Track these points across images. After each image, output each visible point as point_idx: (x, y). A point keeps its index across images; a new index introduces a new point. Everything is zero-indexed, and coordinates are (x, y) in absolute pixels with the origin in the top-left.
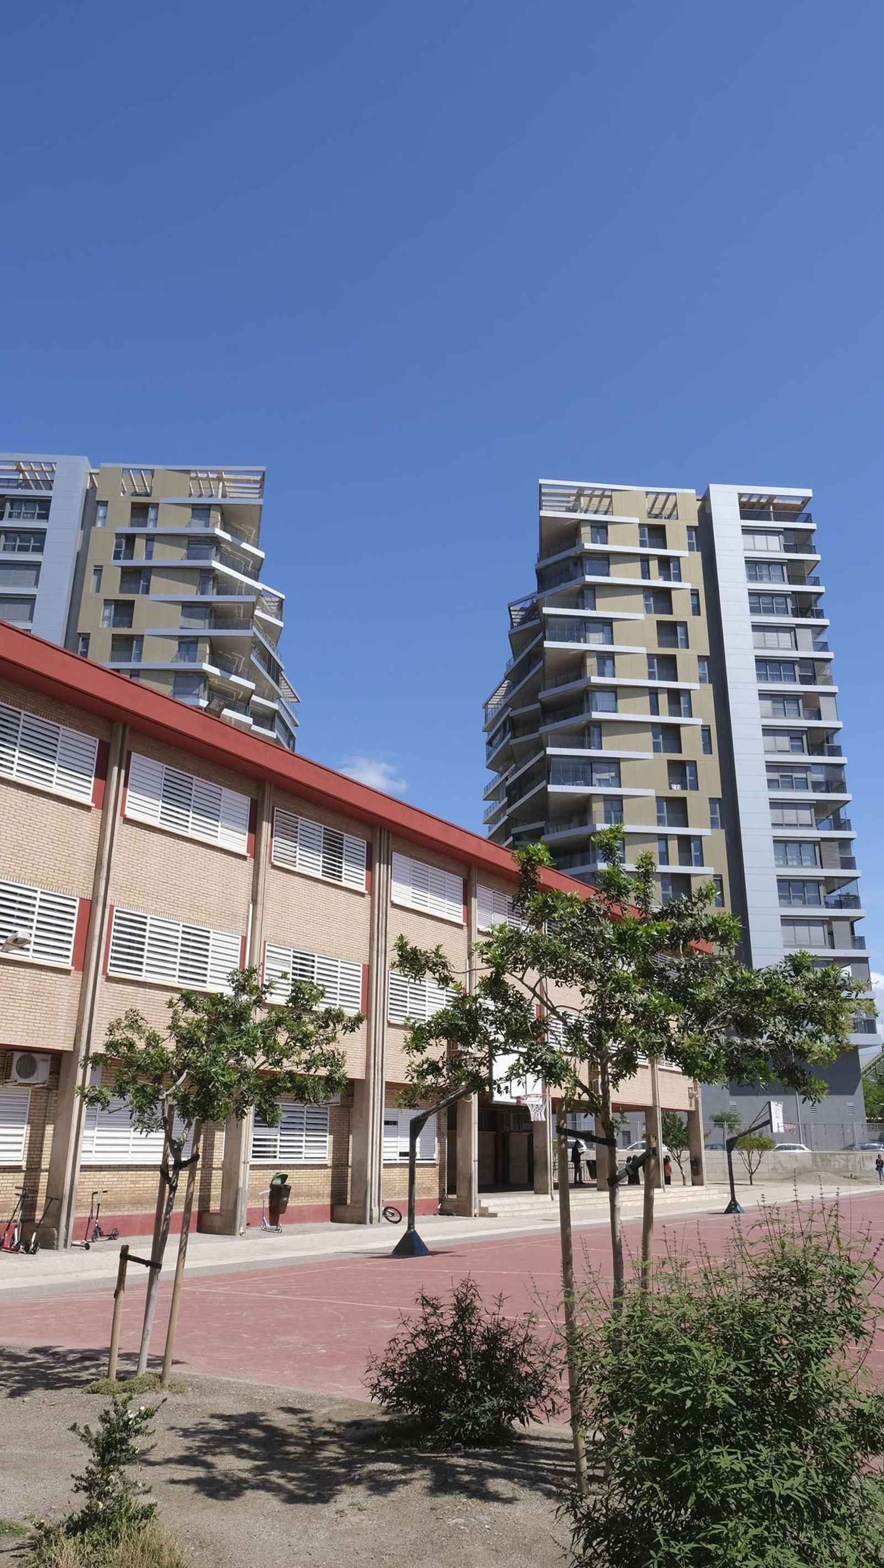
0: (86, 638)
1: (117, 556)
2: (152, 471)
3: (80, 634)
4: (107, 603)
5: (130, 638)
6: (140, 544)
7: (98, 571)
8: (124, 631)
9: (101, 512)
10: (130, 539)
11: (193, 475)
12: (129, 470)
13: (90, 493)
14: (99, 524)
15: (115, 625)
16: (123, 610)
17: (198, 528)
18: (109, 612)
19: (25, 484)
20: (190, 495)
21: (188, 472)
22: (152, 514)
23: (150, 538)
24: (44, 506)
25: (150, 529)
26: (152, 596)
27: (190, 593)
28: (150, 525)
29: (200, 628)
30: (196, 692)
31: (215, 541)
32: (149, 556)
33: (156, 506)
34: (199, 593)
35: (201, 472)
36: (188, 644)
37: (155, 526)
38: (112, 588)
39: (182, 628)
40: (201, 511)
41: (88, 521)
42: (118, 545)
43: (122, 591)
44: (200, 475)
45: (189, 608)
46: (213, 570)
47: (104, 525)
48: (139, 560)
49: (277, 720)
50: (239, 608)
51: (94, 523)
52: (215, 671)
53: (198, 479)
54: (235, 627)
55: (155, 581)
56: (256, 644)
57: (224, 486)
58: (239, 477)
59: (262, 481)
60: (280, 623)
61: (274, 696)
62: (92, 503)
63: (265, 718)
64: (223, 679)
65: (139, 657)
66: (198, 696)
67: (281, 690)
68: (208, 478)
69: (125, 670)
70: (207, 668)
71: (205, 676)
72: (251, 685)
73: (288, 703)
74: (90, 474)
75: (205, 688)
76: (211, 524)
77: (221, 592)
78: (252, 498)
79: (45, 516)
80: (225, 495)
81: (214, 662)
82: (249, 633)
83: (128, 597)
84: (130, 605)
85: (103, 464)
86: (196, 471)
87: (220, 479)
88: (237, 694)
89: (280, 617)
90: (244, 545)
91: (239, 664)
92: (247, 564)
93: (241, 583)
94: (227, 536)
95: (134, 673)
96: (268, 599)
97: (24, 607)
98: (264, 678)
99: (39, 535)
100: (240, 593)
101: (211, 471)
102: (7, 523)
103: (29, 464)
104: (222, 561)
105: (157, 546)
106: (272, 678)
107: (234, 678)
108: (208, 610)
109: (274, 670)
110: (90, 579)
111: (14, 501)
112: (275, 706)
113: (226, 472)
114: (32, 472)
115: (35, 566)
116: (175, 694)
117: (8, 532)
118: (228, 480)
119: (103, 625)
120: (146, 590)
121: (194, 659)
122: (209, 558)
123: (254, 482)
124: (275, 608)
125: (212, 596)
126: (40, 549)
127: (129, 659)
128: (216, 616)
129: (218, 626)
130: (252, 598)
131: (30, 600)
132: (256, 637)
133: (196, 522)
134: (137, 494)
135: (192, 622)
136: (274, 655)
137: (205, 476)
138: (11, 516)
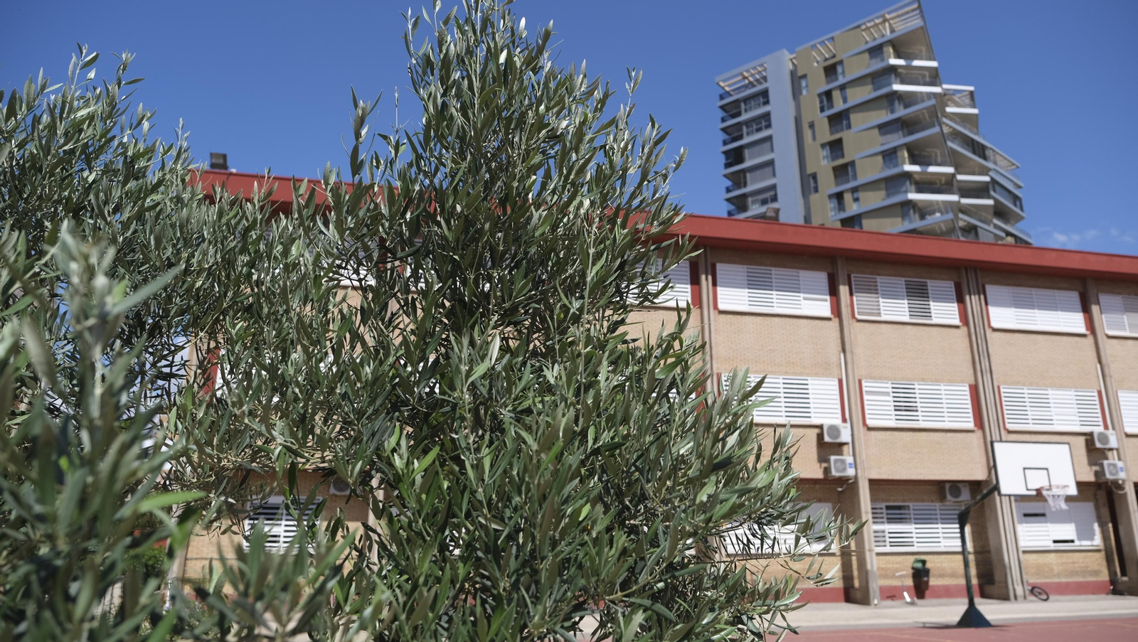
0: (814, 176)
1: (822, 110)
2: (832, 38)
3: (810, 175)
4: (823, 146)
5: (845, 166)
6: (836, 95)
7: (812, 126)
8: (840, 162)
9: (804, 83)
10: (828, 94)
11: (863, 27)
12: (815, 45)
13: (793, 74)
14: (804, 92)
15: (833, 159)
16: (836, 147)
17: (876, 65)
18: (826, 152)
19: (751, 85)
20: (867, 42)
21: (859, 26)
22: (839, 69)
23: (842, 88)
24: (765, 94)
25: (841, 80)
26: (855, 128)
27: (883, 116)
28: (841, 78)
29: (897, 139)
30: (904, 189)
31: (893, 69)
32: (845, 100)
33: (841, 62)
34: (889, 114)
35: (869, 21)
36: (889, 155)
37: (844, 76)
38: (825, 135)
39: (882, 145)
40: (876, 51)
41: (796, 93)
42: (821, 102)
43: (832, 133)
44: (869, 25)
45: (884, 128)
46: (896, 92)
47: (808, 91)
48: (839, 106)
49: (997, 188)
50: (923, 113)
51: (801, 93)
52: (916, 168)
53: (868, 28)
54: (923, 129)
55: (854, 117)
56: (956, 135)
57: (890, 25)
58: (900, 12)
59: (920, 6)
60: (975, 111)
61: (984, 171)
62: (797, 79)
63: (981, 190)
64: (924, 173)
65: (855, 177)
66: (906, 192)
67: (995, 163)
68: (876, 25)
69: (847, 191)
70: (909, 168)
71: (908, 175)
72: (950, 170)
73: (1007, 171)
74: (791, 60)
75: (911, 183)
76: (886, 58)
77: (906, 107)
78: (916, 22)
79: (767, 102)
80: (892, 31)
81: (913, 162)
82: (937, 129)
83: (837, 136)
84: (840, 141)
85: (798, 49)
86: (865, 24)
87: (885, 20)
88: (940, 180)
89: (974, 106)
90: (916, 63)
91: (936, 156)
92: (924, 76)
93: (921, 93)
94: (901, 62)
95: (854, 190)
96: (958, 95)
97: (768, 170)
98: (971, 159)
99: (767, 116)
100: (923, 101)
101: (877, 18)
102: (744, 117)
103: (750, 71)
104: (903, 82)
105: (849, 91)
106: (980, 156)
107: (932, 169)
108: (900, 124)
109: (980, 150)
110: (808, 134)
111: (746, 100)
112: (987, 179)
113: (889, 13)
114: (752, 75)
115: (769, 138)
116: (888, 195)
117: (748, 123)
118: (892, 19)
119: (824, 163)
120: (849, 127)
121: (896, 165)
122: (890, 84)
123: (913, 10)
124: (967, 101)
125: (901, 112)
126: (769, 126)
127: (848, 181)
128: (907, 125)
129: (911, 133)
130: (933, 102)
131: (771, 163)
132: (954, 129)
133: (874, 61)
134: (826, 60)
135: (889, 137)
136: (976, 138)
137: (872, 24)
138: (746, 111)
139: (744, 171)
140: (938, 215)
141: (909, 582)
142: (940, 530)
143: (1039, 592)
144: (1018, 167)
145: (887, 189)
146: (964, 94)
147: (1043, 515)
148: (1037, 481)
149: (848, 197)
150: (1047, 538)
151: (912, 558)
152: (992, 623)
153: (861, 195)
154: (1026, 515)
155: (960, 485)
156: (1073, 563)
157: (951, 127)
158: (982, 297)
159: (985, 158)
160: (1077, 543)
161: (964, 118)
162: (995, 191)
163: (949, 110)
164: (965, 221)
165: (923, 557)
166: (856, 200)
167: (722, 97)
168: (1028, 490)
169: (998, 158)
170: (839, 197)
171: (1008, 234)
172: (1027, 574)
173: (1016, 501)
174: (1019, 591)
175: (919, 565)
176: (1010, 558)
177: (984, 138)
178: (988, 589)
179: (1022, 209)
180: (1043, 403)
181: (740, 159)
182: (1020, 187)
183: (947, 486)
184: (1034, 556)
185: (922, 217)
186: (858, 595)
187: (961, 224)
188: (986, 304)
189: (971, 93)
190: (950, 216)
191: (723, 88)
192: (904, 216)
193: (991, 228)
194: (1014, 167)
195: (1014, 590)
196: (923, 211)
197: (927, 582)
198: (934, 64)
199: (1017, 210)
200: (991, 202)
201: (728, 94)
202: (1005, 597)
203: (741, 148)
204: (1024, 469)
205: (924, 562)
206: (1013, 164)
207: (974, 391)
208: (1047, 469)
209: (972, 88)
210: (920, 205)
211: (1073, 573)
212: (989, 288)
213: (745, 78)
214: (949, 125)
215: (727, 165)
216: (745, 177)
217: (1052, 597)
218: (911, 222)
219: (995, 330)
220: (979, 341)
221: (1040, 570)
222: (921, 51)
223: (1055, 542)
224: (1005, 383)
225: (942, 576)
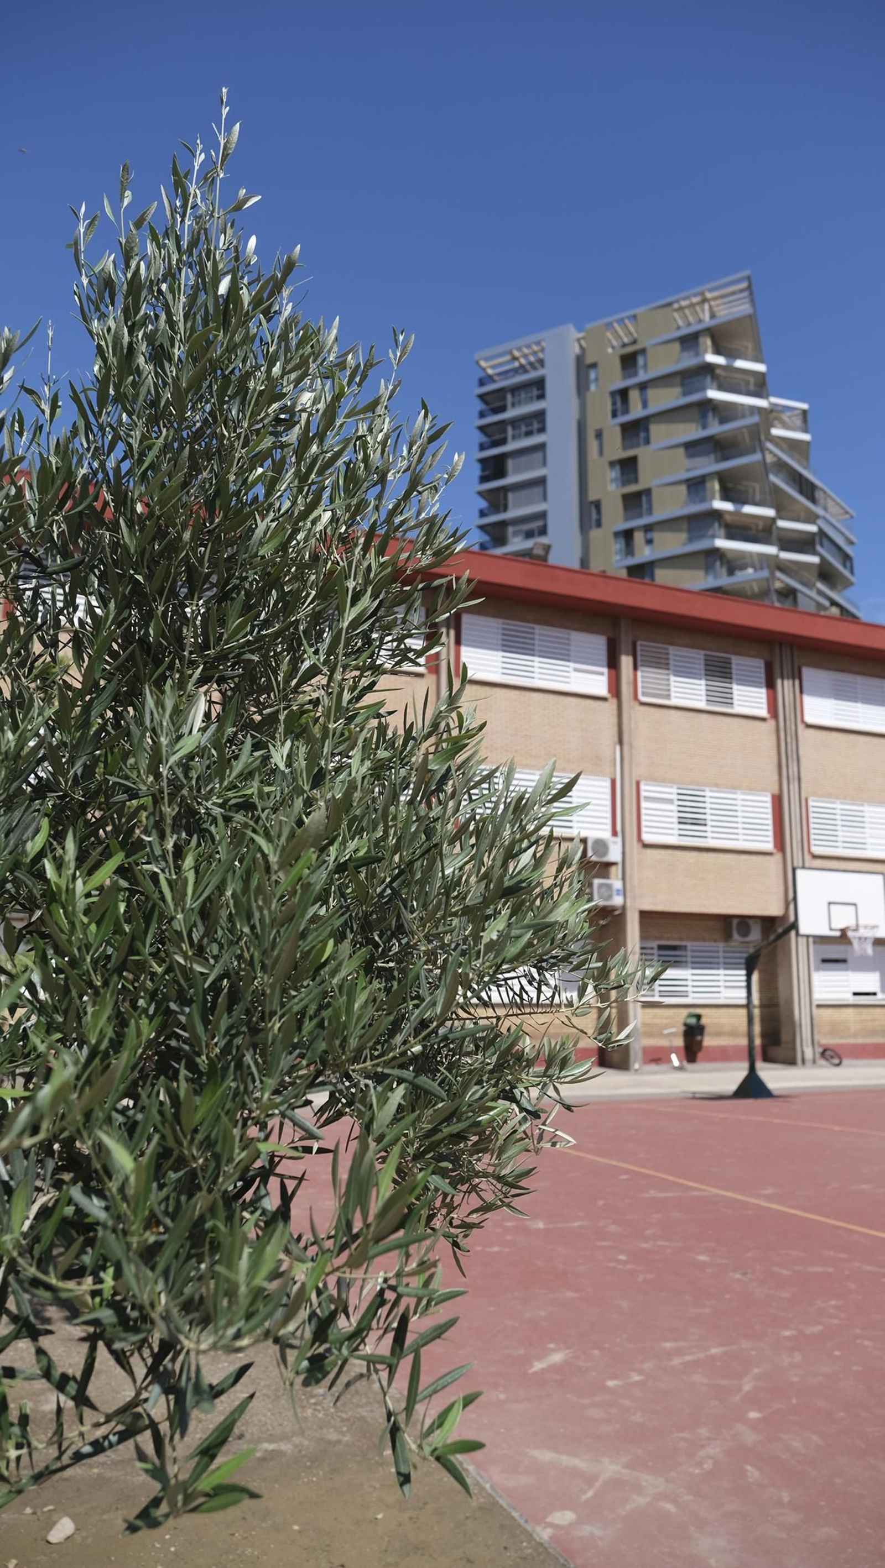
0: (597, 505)
1: (614, 415)
2: (634, 317)
3: (592, 503)
4: (612, 464)
5: (639, 495)
6: (634, 395)
7: (599, 435)
8: (633, 488)
9: (592, 375)
10: (623, 394)
11: (676, 306)
12: (612, 323)
13: (579, 360)
14: (593, 387)
15: (624, 483)
16: (628, 467)
17: (688, 361)
18: (614, 473)
19: (522, 370)
20: (679, 328)
21: (670, 304)
22: (641, 361)
23: (643, 387)
24: (540, 384)
25: (642, 376)
26: (655, 445)
27: (692, 432)
28: (642, 373)
29: (707, 465)
30: (710, 532)
31: (711, 369)
32: (645, 405)
33: (643, 351)
34: (700, 429)
35: (684, 299)
36: (696, 485)
37: (646, 372)
38: (617, 449)
39: (688, 470)
40: (689, 341)
41: (582, 387)
42: (614, 403)
43: (625, 448)
44: (684, 303)
45: (692, 448)
46: (710, 401)
47: (597, 386)
48: (636, 411)
49: (825, 542)
50: (743, 434)
51: (588, 388)
52: (727, 506)
53: (681, 309)
54: (741, 454)
55: (654, 429)
56: (781, 467)
57: (711, 307)
58: (725, 291)
59: (749, 287)
60: (806, 437)
61: (811, 518)
62: (584, 367)
63: (806, 543)
64: (737, 513)
65: (650, 511)
66: (713, 537)
67: (825, 509)
68: (692, 305)
69: (638, 528)
70: (720, 505)
71: (717, 515)
72: (770, 512)
73: (838, 521)
74: (578, 340)
75: (720, 526)
76: (702, 352)
77: (723, 421)
78: (743, 308)
79: (541, 397)
80: (713, 316)
81: (726, 498)
82: (757, 457)
83: (630, 453)
84: (634, 460)
85: (589, 326)
86: (679, 301)
87: (705, 300)
88: (757, 525)
89: (805, 430)
90: (740, 364)
91: (754, 493)
92: (747, 383)
93: (742, 405)
94: (720, 360)
95: (648, 528)
96: (788, 414)
97: (538, 490)
98: (796, 501)
99: (540, 416)
100: (743, 416)
101: (695, 295)
102: (510, 414)
103: (522, 350)
104: (721, 388)
105: (651, 393)
106: (808, 497)
107: (748, 509)
108: (713, 445)
109: (808, 489)
110: (593, 445)
111: (515, 389)
112: (813, 528)
113: (711, 290)
114: (525, 356)
115: (541, 447)
116: (691, 540)
117: (515, 422)
118: (714, 299)
119: (612, 487)
120: (647, 441)
121: (703, 500)
122: (704, 389)
123: (742, 291)
124: (798, 422)
125: (715, 428)
126: (542, 430)
127: (640, 516)
128: (721, 447)
129: (725, 458)
130: (755, 419)
131: (541, 482)
132: (779, 459)
133: (686, 355)
134: (624, 345)
135: (699, 461)
136: (806, 473)
137: (688, 302)
138: (513, 405)
139: (505, 489)
140: (750, 571)
141: (679, 1042)
142: (721, 978)
143: (831, 1055)
144: (852, 517)
145: (689, 530)
146: (796, 412)
147: (844, 961)
148: (843, 919)
149: (639, 537)
150: (846, 989)
151: (685, 1012)
152: (775, 1093)
153: (656, 536)
154: (824, 961)
155: (751, 922)
156: (873, 1020)
157: (775, 455)
158: (797, 682)
159: (813, 500)
160: (880, 996)
161: (793, 446)
162: (822, 546)
163: (775, 432)
164: (782, 582)
165: (698, 1011)
166: (649, 542)
167: (482, 383)
168: (831, 929)
169: (830, 503)
170: (628, 535)
171: (834, 603)
172: (819, 1033)
173: (815, 942)
174: (809, 1053)
175: (693, 1021)
176: (801, 1013)
177: (815, 474)
178: (773, 1051)
179: (852, 572)
180: (856, 823)
181: (501, 472)
182: (851, 543)
183: (735, 922)
184: (829, 1012)
185: (731, 572)
186: (616, 1058)
187: (778, 585)
188: (801, 692)
189: (804, 412)
190: (765, 573)
191: (484, 369)
192: (708, 568)
193: (813, 594)
194: (847, 516)
195: (803, 1052)
196: (732, 563)
197: (701, 1042)
198: (761, 368)
199: (846, 573)
200: (815, 560)
201: (491, 379)
202: (790, 1061)
203: (504, 457)
204: (830, 903)
205: (699, 1017)
206: (847, 513)
207: (777, 802)
208: (855, 905)
209: (805, 406)
210: (729, 556)
211: (873, 1033)
212: (807, 672)
213: (515, 359)
214: (773, 453)
215: (484, 479)
216: (506, 498)
217: (845, 1062)
218: (716, 577)
219: (809, 726)
220: (789, 740)
221: (835, 1029)
222: (746, 348)
223: (855, 994)
224: (815, 794)
225: (719, 1034)
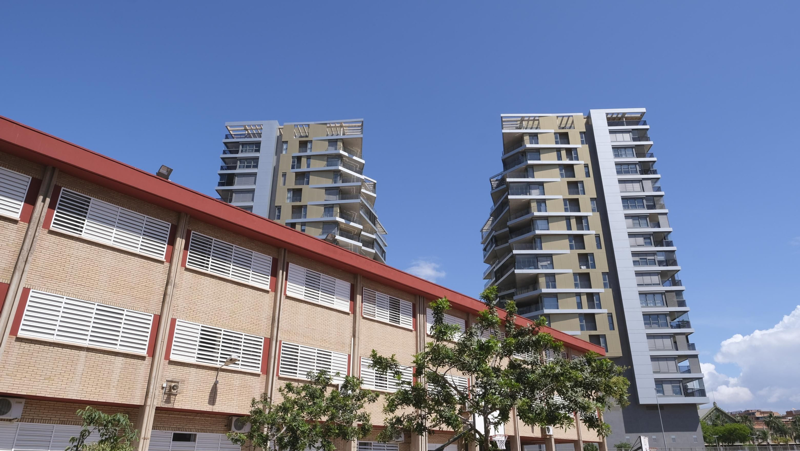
0: (279, 208)
1: (293, 167)
2: (309, 125)
3: (276, 206)
4: (289, 190)
5: (301, 207)
6: (304, 160)
7: (284, 175)
8: (298, 203)
9: (285, 147)
10: (299, 158)
12: (297, 125)
13: (279, 138)
14: (284, 152)
15: (293, 201)
16: (297, 193)
17: (332, 151)
18: (290, 195)
19: (249, 136)
20: (327, 135)
21: (326, 124)
22: (309, 146)
23: (309, 157)
24: (258, 144)
25: (308, 153)
26: (310, 186)
27: (329, 183)
28: (309, 151)
29: (334, 200)
30: (334, 231)
31: (340, 156)
32: (308, 166)
33: (311, 142)
34: (333, 183)
35: (332, 123)
36: (329, 208)
37: (311, 151)
38: (291, 183)
39: (325, 200)
40: (333, 142)
41: (278, 151)
42: (293, 162)
43: (296, 184)
44: (332, 125)
45: (329, 190)
46: (340, 171)
47: (286, 153)
48: (304, 168)
49: (375, 243)
50: (353, 189)
51: (281, 152)
52: (342, 220)
53: (330, 127)
54: (351, 198)
55: (312, 178)
56: (363, 206)
57: (343, 130)
58: (351, 125)
59: (362, 125)
60: (376, 196)
61: (373, 232)
62: (281, 143)
63: (370, 243)
64: (346, 225)
65: (305, 216)
66: (335, 234)
67: (377, 228)
68: (335, 127)
69: (298, 223)
70: (338, 219)
71: (337, 223)
72: (361, 227)
73: (381, 234)
74: (279, 129)
75: (338, 229)
76: (338, 148)
77: (343, 182)
78: (357, 134)
79: (256, 150)
80: (344, 134)
81: (341, 217)
82: (358, 201)
83: (299, 187)
84: (301, 190)
85: (285, 124)
86: (329, 124)
87: (341, 126)
88: (354, 232)
89: (374, 192)
90: (354, 158)
91: (354, 216)
92: (356, 167)
93: (353, 176)
94: (346, 154)
96: (368, 183)
97: (250, 195)
98: (368, 223)
99: (256, 159)
100: (353, 181)
102: (240, 155)
103: (251, 125)
104: (344, 166)
105: (312, 161)
106: (372, 223)
107: (352, 224)
108: (338, 191)
109: (373, 219)
110: (280, 180)
111: (244, 144)
112: (374, 237)
113: (345, 123)
114: (251, 129)
115: (255, 175)
116: (324, 233)
117: (241, 159)
118: (345, 127)
119: (287, 201)
120: (308, 183)
121: (332, 215)
122: (338, 165)
123: (359, 126)
124: (372, 188)
125: (340, 184)
126: (256, 166)
127: (300, 218)
128: (342, 193)
129: (342, 199)
130: (358, 183)
131: (252, 191)
132: (363, 202)
133: (330, 148)
134: (301, 137)
135: (331, 197)
136: (373, 211)
137: (334, 125)
138: (242, 151)
139: (232, 191)
145: (323, 229)
146: (372, 183)
159: (374, 224)
161: (369, 197)
162: (374, 245)
163: (363, 190)
167: (227, 137)
169: (378, 226)
177: (376, 212)
181: (231, 183)
189: (375, 184)
191: (229, 131)
198: (363, 161)
201: (232, 137)
203: (233, 175)
209: (376, 182)
213: (246, 130)
215: (220, 184)
216: (231, 196)
222: (358, 152)
